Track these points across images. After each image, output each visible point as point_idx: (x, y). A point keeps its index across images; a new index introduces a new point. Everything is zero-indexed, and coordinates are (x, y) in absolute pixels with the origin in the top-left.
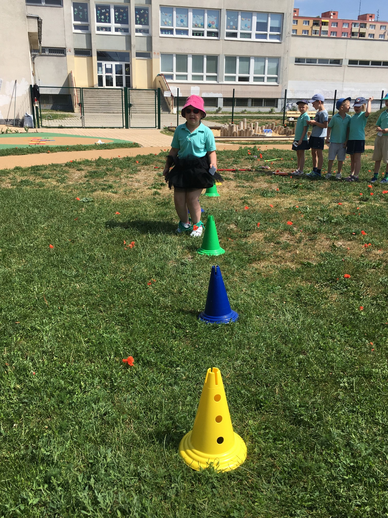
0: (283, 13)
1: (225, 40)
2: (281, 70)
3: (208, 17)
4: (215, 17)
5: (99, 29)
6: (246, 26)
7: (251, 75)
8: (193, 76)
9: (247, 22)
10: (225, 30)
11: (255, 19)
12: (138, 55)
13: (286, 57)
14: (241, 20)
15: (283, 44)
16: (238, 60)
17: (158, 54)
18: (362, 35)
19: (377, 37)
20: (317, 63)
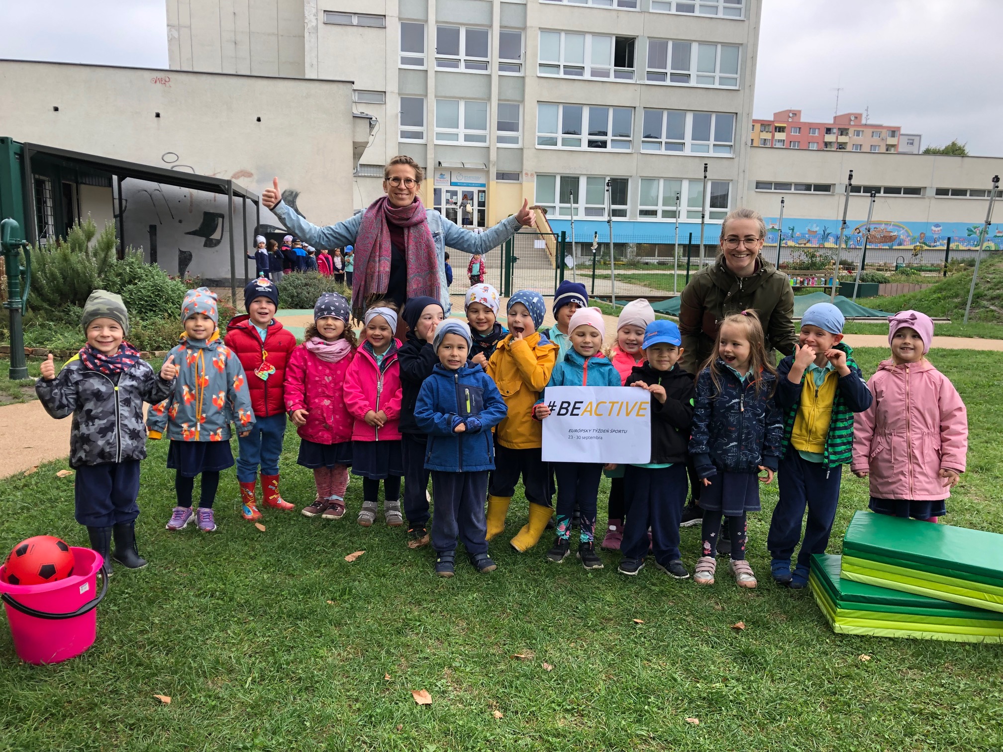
0: (737, 113)
1: (641, 153)
2: (733, 201)
3: (614, 119)
5: (440, 136)
7: (684, 209)
8: (586, 208)
10: (640, 138)
11: (689, 122)
12: (501, 176)
13: (742, 180)
14: (668, 122)
15: (735, 159)
16: (661, 182)
17: (532, 175)
18: (842, 146)
19: (866, 148)
20: (793, 191)
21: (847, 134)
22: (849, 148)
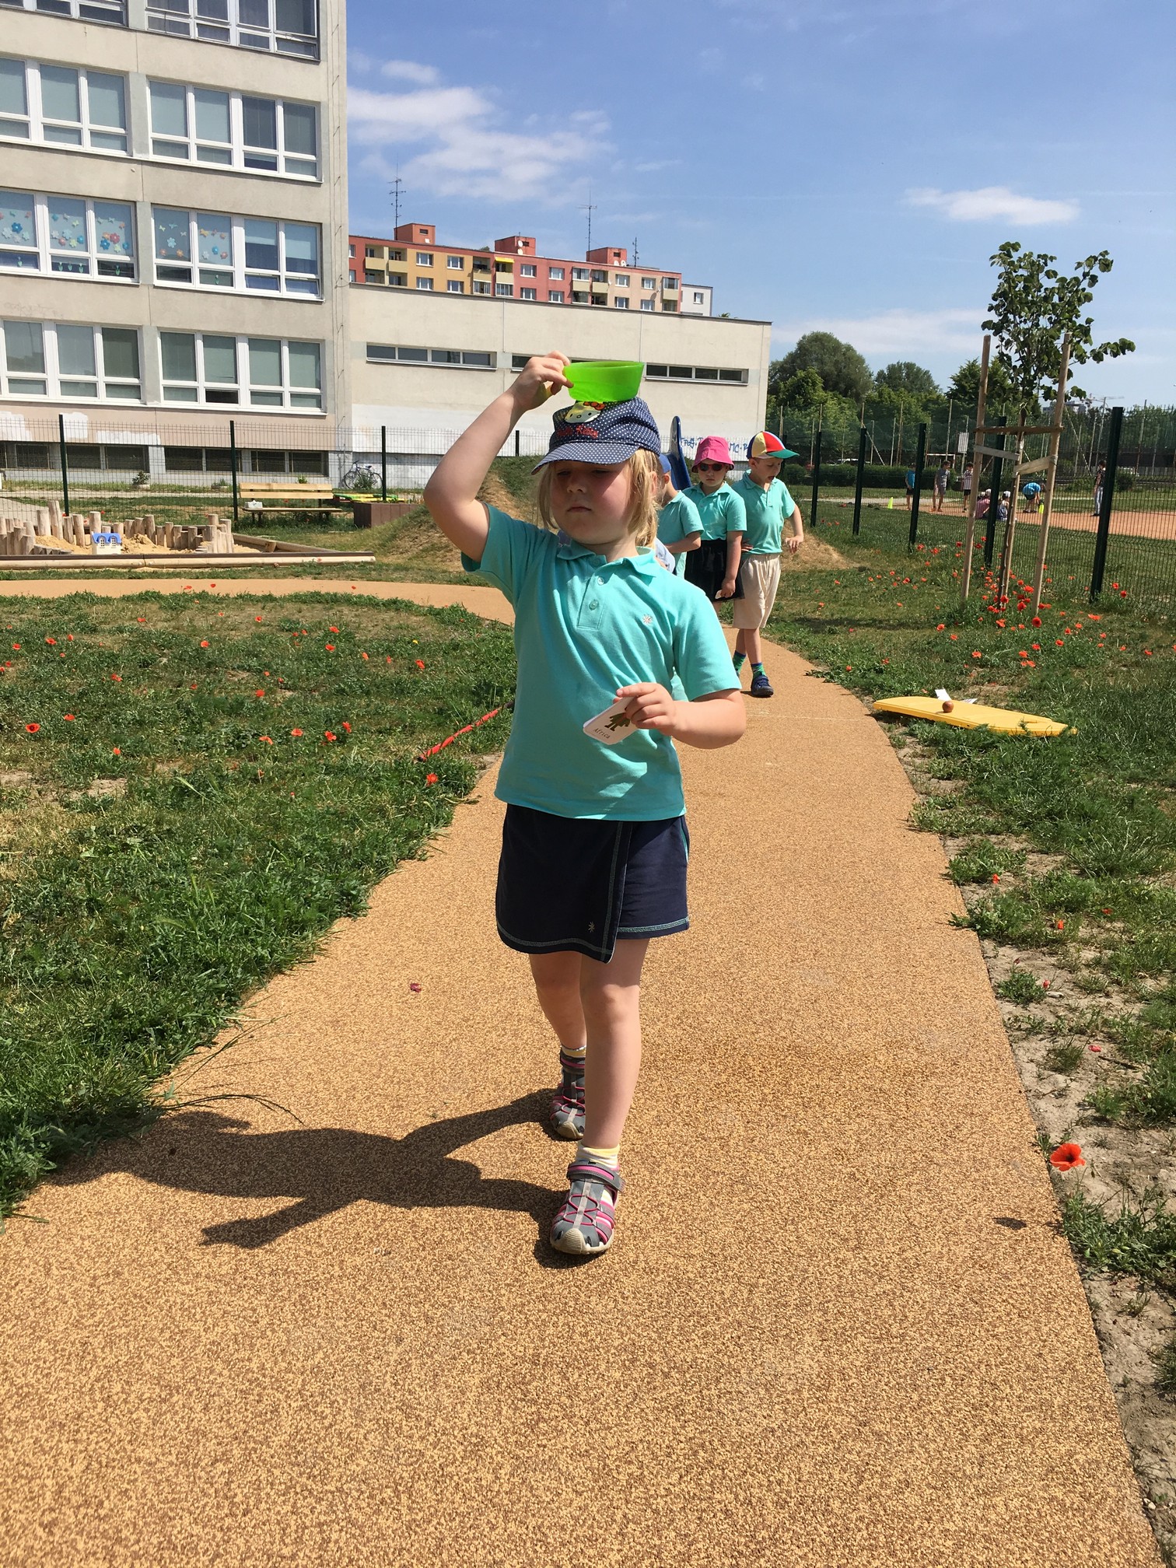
0: (321, 224)
1: (155, 287)
2: (329, 377)
3: (98, 222)
4: (122, 224)
6: (216, 253)
7: (244, 387)
8: (63, 383)
9: (217, 240)
10: (151, 260)
11: (240, 236)
13: (340, 341)
14: (200, 234)
15: (327, 305)
16: (199, 344)
18: (599, 300)
19: (634, 304)
20: (430, 362)
21: (605, 280)
22: (611, 303)
